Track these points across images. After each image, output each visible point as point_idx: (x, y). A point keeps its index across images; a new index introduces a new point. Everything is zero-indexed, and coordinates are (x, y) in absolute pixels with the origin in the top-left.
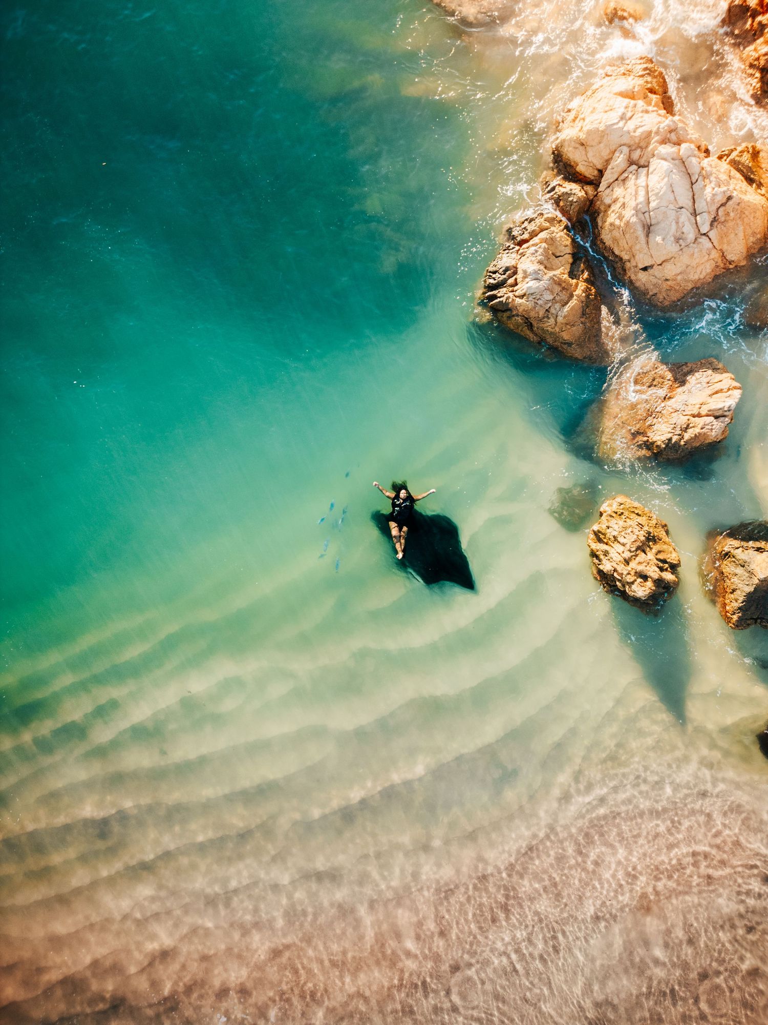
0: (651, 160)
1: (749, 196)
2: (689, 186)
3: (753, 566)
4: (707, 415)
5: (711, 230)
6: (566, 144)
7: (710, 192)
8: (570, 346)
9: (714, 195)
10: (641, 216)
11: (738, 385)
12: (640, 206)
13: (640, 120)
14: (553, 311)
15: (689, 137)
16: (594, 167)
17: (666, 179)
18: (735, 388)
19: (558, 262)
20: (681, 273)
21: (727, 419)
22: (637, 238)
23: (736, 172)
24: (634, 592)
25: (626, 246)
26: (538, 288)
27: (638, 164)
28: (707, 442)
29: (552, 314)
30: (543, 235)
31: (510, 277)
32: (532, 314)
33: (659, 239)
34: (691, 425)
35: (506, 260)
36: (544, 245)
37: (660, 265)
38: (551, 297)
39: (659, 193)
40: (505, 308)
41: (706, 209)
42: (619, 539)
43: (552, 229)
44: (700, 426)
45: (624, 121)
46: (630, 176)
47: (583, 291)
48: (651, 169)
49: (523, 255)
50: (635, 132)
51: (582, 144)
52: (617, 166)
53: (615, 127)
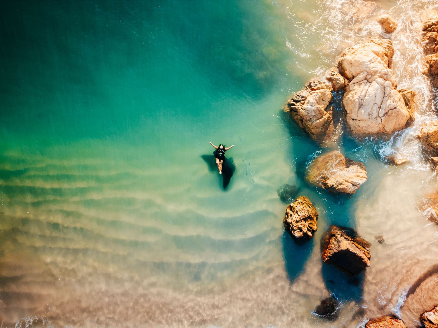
0: (373, 81)
1: (403, 110)
2: (382, 97)
3: (341, 244)
4: (350, 183)
5: (383, 116)
6: (346, 61)
7: (389, 103)
8: (313, 135)
9: (390, 104)
10: (360, 100)
11: (366, 177)
12: (361, 96)
13: (376, 65)
14: (312, 119)
15: (391, 79)
16: (352, 74)
17: (375, 91)
18: (365, 177)
19: (323, 103)
20: (365, 127)
21: (356, 187)
22: (355, 107)
23: (403, 99)
24: (295, 234)
25: (350, 108)
26: (311, 109)
27: (368, 80)
28: (346, 192)
29: (312, 121)
30: (322, 90)
31: (303, 100)
32: (305, 117)
33: (363, 111)
34: (343, 184)
35: (304, 93)
36: (320, 94)
37: (359, 121)
38: (314, 114)
39: (370, 95)
40: (296, 110)
41: (384, 108)
42: (298, 213)
43: (326, 90)
44: (346, 185)
45: (370, 63)
46: (363, 84)
47: (327, 117)
48: (371, 85)
49: (311, 94)
50: (372, 68)
51: (352, 64)
52: (360, 78)
53: (366, 63)
